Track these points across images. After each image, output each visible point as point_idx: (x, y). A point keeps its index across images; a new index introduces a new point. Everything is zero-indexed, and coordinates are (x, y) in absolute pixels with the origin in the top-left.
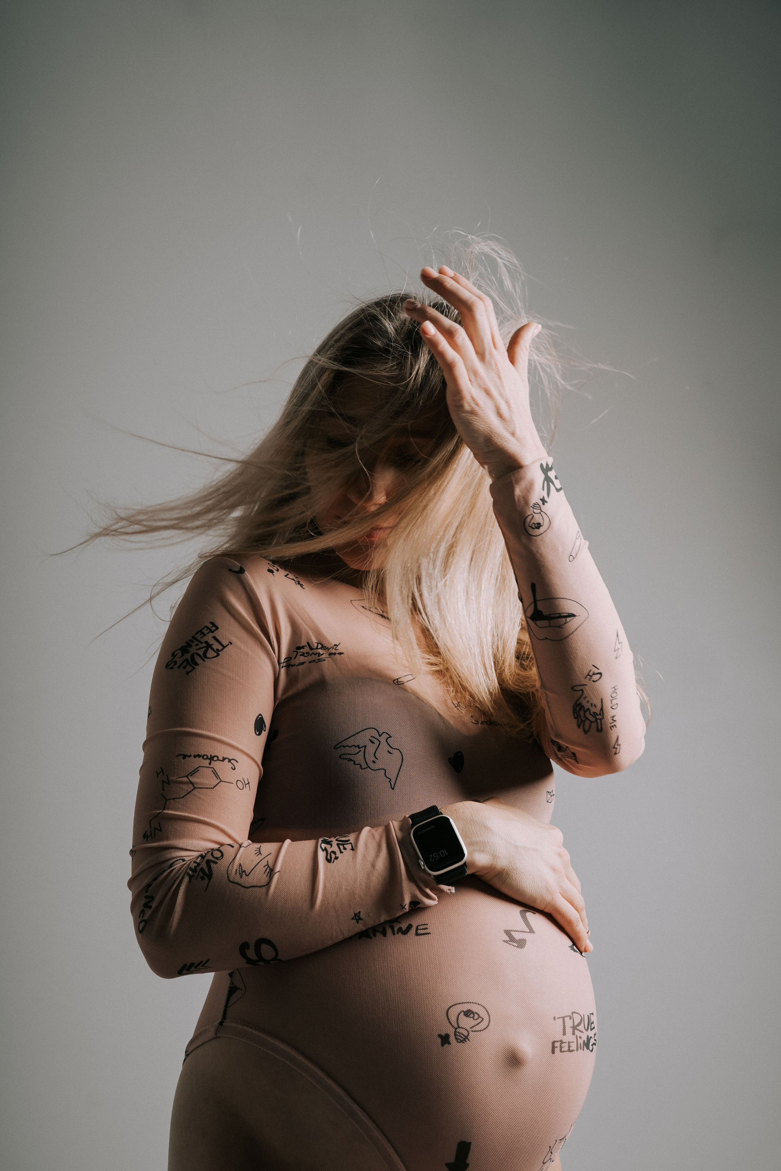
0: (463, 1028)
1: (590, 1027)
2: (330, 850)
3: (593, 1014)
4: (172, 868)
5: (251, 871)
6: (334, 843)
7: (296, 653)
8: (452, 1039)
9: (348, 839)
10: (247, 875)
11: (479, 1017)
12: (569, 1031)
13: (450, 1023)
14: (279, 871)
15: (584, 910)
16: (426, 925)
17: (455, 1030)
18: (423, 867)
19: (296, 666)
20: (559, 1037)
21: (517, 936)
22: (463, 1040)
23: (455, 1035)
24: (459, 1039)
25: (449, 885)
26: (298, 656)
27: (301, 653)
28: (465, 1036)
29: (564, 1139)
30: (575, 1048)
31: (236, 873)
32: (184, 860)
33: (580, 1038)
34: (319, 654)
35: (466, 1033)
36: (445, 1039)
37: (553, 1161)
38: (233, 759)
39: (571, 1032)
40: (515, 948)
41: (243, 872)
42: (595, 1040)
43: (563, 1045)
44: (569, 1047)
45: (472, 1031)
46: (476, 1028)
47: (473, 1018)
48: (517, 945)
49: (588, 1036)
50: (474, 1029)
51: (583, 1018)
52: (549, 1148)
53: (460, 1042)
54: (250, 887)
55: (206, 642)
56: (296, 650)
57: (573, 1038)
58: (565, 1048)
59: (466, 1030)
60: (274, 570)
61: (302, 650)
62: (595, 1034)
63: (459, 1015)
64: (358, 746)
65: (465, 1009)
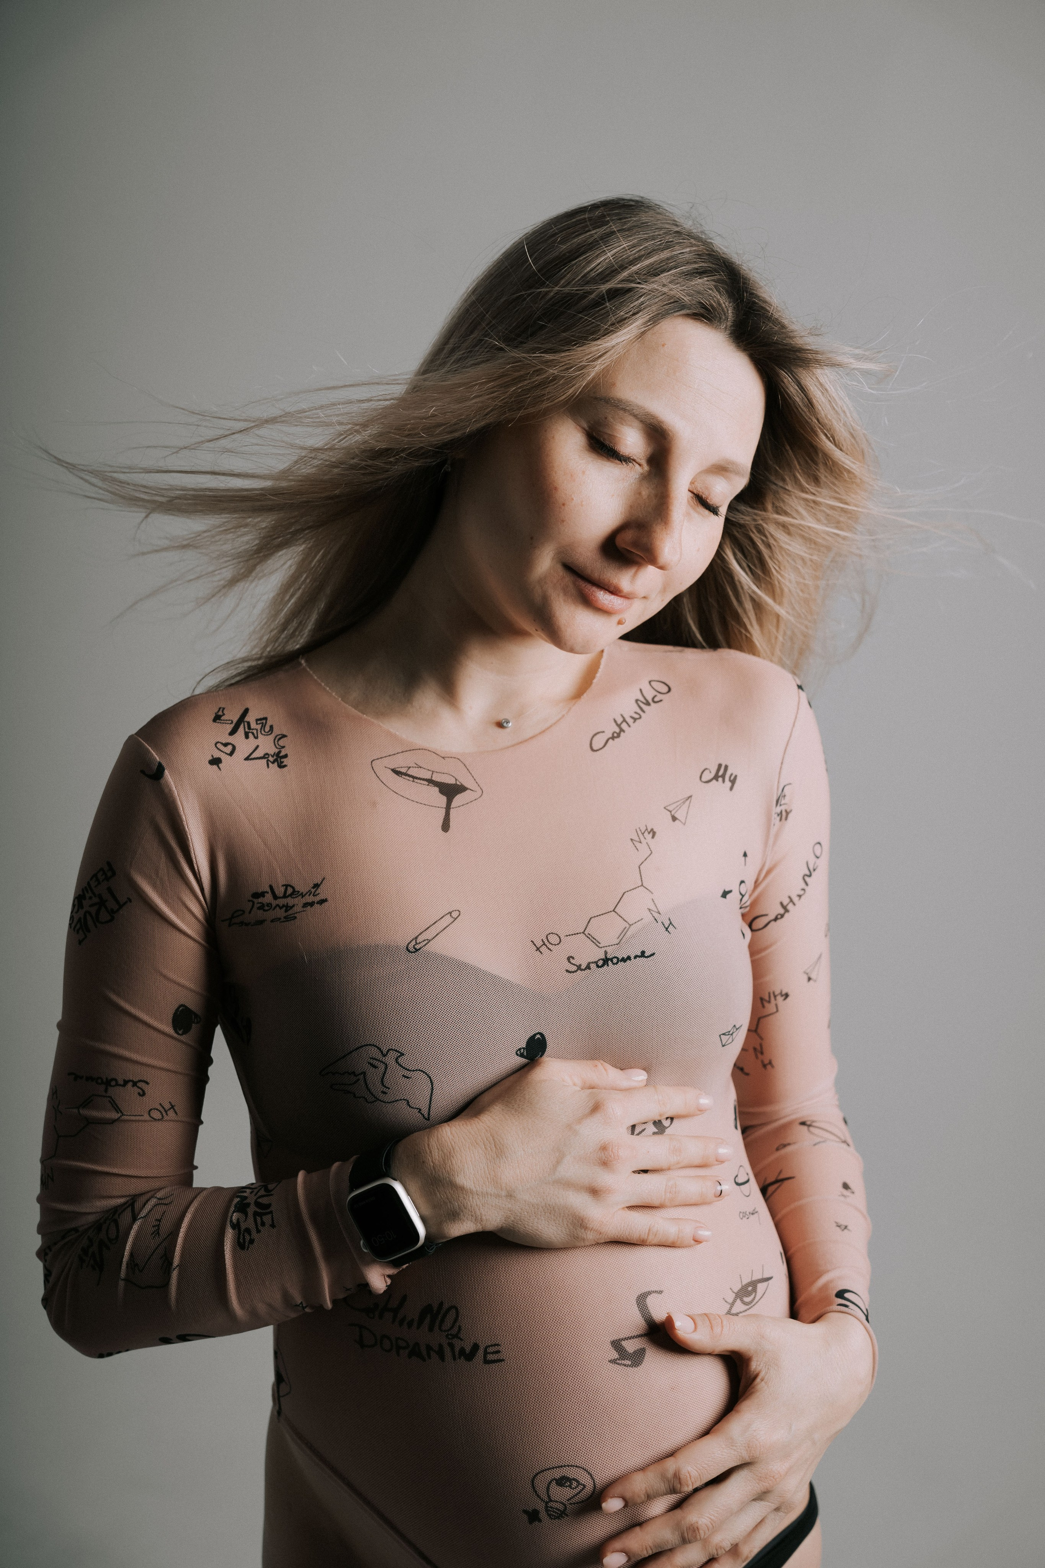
0: (557, 1501)
2: (243, 1227)
5: (145, 1264)
7: (251, 903)
8: (543, 1515)
10: (140, 1271)
11: (579, 1483)
13: (538, 1496)
14: (177, 1266)
16: (498, 1345)
17: (546, 1505)
19: (252, 925)
22: (559, 1516)
23: (547, 1510)
24: (553, 1515)
26: (255, 909)
27: (259, 905)
28: (560, 1511)
34: (287, 905)
36: (533, 1516)
38: (141, 1081)
41: (135, 1266)
45: (571, 1504)
46: (576, 1499)
47: (570, 1486)
50: (573, 1500)
53: (555, 1519)
54: (146, 1287)
55: (100, 896)
56: (251, 899)
59: (562, 1503)
61: (261, 900)
63: (550, 1483)
64: (354, 1073)
65: (558, 1476)
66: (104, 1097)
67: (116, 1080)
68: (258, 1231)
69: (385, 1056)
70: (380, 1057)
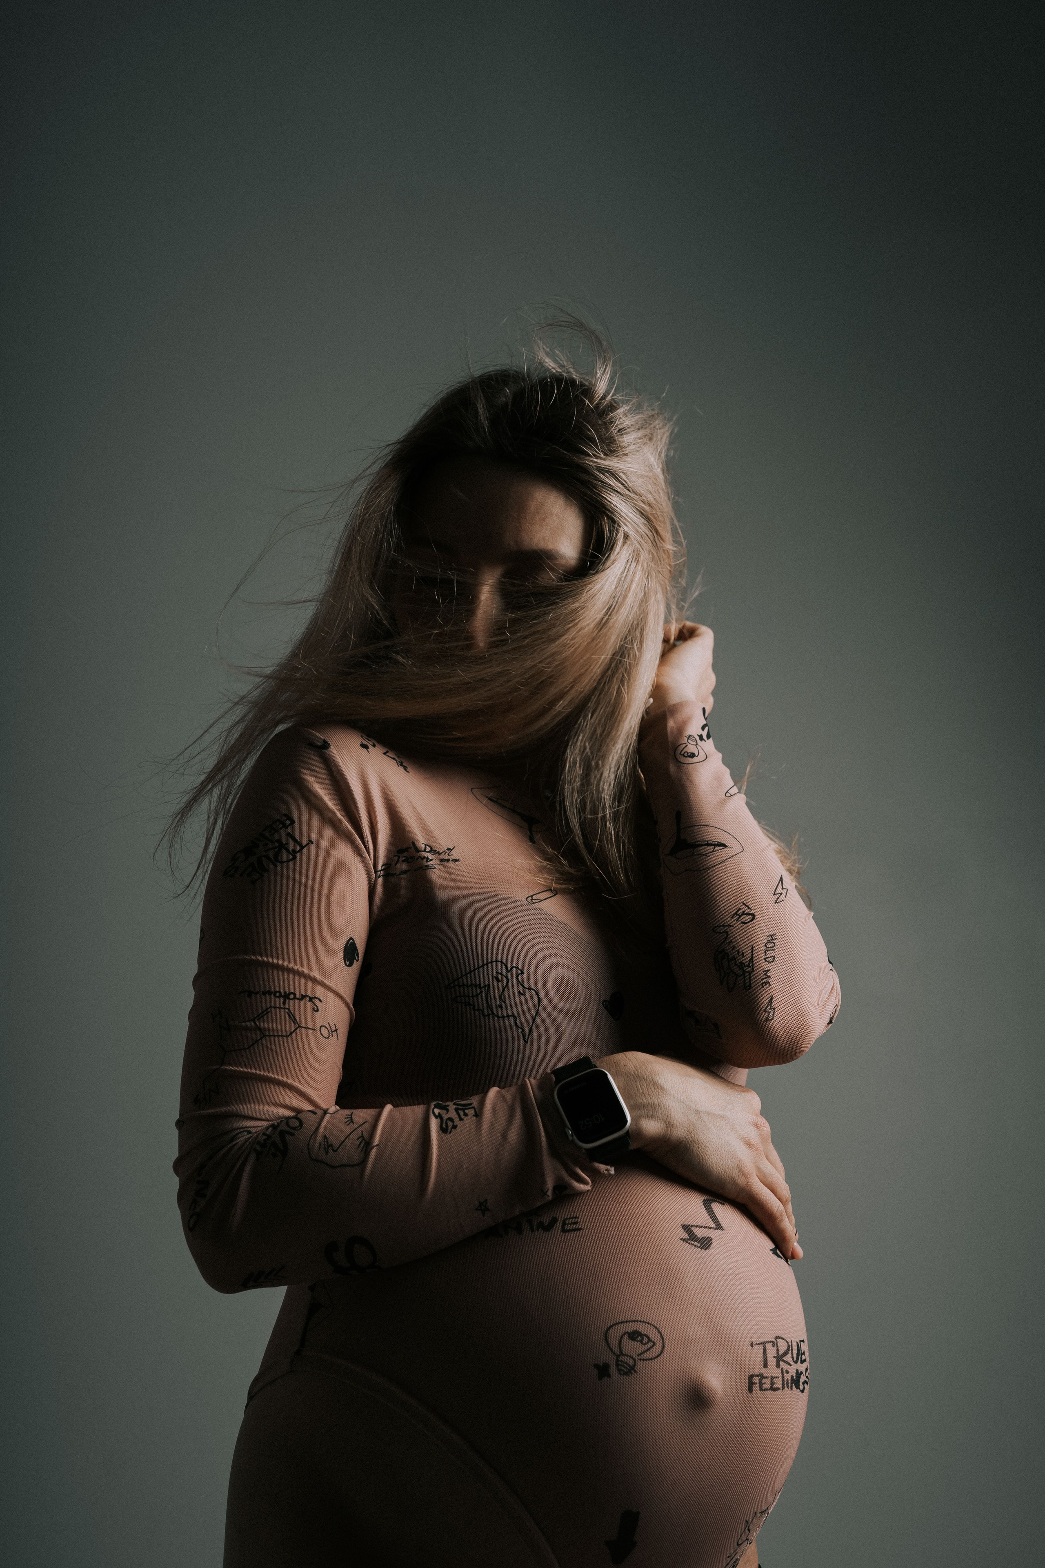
0: (627, 1356)
1: (800, 1359)
2: (445, 1117)
3: (803, 1341)
4: (234, 1143)
5: (340, 1145)
6: (452, 1107)
7: (397, 858)
8: (613, 1370)
9: (469, 1103)
10: (335, 1151)
11: (649, 1340)
12: (772, 1362)
13: (610, 1348)
14: (377, 1145)
15: (790, 1203)
16: (576, 1218)
17: (617, 1359)
18: (571, 1138)
19: (397, 875)
20: (758, 1369)
21: (700, 1233)
22: (628, 1372)
23: (617, 1365)
24: (622, 1370)
25: (606, 1164)
26: (400, 861)
27: (404, 858)
28: (630, 1366)
29: (767, 1512)
30: (780, 1386)
31: (320, 1148)
32: (249, 1132)
33: (787, 1372)
34: (427, 858)
35: (631, 1362)
36: (603, 1371)
37: (750, 1543)
38: (315, 998)
39: (775, 1364)
40: (698, 1249)
41: (329, 1146)
42: (807, 1377)
43: (764, 1381)
44: (772, 1383)
45: (640, 1360)
46: (647, 1355)
47: (641, 1341)
48: (699, 1245)
49: (797, 1371)
50: (643, 1356)
51: (790, 1345)
52: (745, 1523)
53: (623, 1375)
54: (339, 1166)
55: (279, 841)
56: (396, 854)
57: (777, 1372)
58: (767, 1385)
59: (632, 1358)
60: (369, 745)
61: (405, 854)
62: (807, 1369)
63: (622, 1337)
64: (479, 986)
65: (630, 1330)
66: (282, 1008)
67: (294, 994)
68: (461, 1119)
69: (508, 971)
70: (504, 971)
